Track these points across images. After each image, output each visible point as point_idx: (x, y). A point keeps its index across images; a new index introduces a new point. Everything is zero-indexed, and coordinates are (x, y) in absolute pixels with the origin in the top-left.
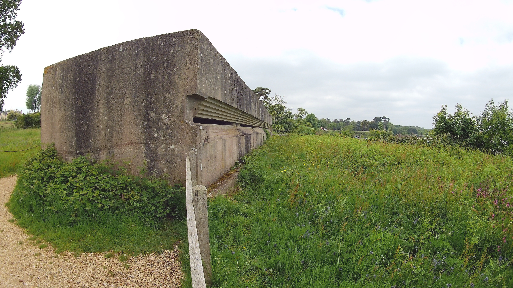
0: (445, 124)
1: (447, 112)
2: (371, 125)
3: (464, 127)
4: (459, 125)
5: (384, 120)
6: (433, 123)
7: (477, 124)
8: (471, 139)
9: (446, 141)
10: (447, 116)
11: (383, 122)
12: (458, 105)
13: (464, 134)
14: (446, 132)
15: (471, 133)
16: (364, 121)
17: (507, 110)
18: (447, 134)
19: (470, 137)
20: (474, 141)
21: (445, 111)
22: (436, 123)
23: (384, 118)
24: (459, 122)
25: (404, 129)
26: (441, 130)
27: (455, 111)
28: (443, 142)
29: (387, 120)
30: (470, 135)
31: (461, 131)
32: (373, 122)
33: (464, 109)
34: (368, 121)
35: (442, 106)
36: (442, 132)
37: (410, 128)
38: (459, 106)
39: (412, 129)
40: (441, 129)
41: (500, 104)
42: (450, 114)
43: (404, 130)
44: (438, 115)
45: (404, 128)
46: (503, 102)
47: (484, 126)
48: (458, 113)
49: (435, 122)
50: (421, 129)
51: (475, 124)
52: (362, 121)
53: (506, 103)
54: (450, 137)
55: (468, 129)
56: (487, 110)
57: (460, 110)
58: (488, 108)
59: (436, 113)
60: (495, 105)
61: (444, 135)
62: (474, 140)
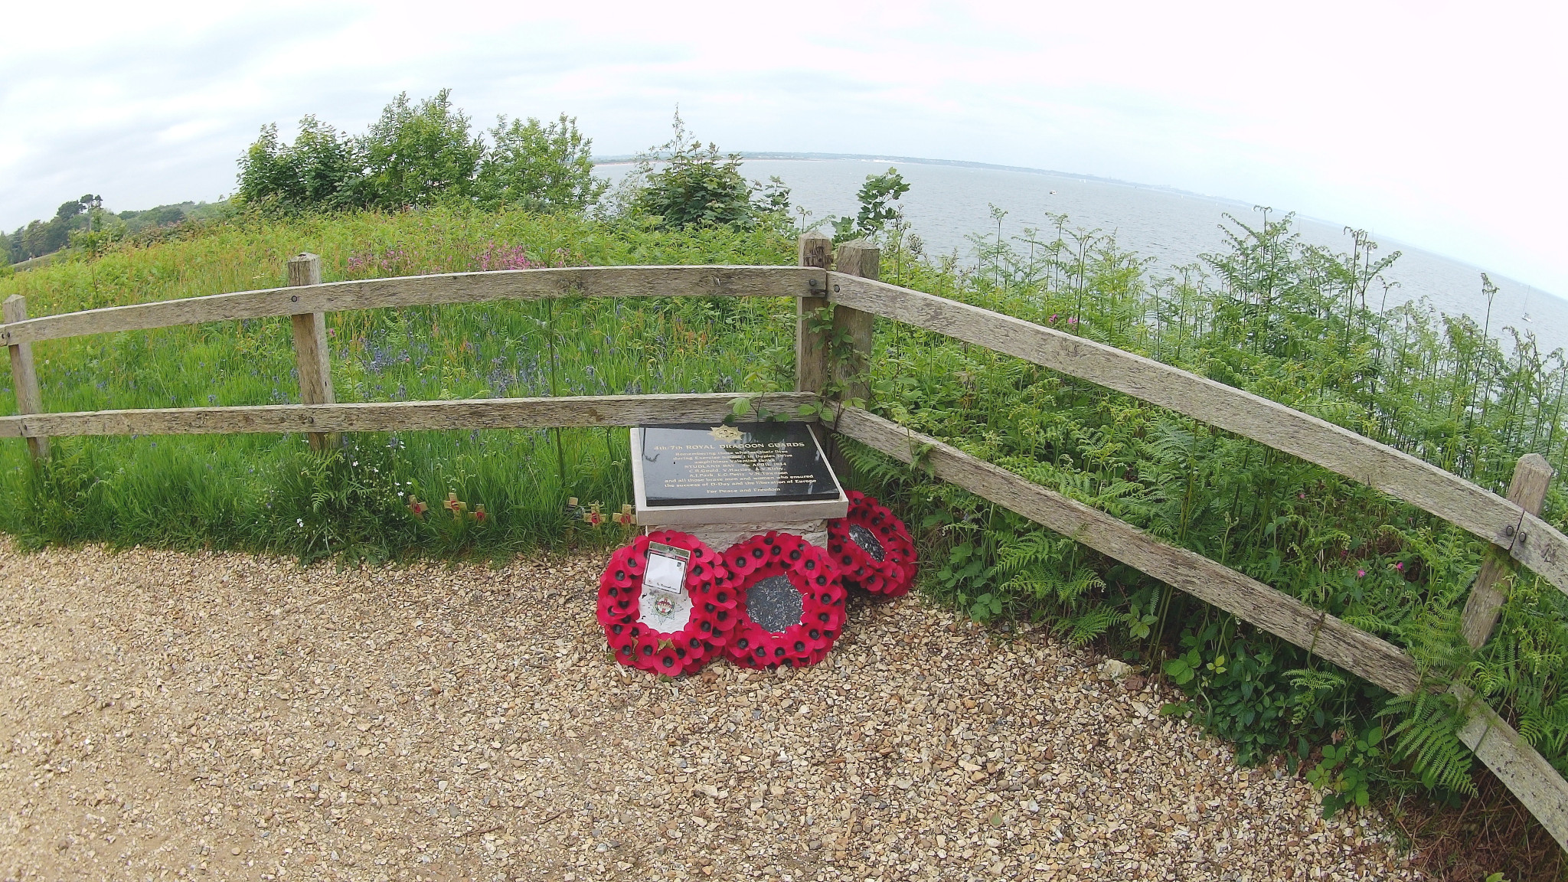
0: (271, 170)
1: (277, 140)
2: (51, 233)
3: (322, 168)
4: (312, 164)
5: (87, 206)
6: (238, 176)
7: (358, 155)
8: (341, 193)
9: (275, 210)
10: (276, 150)
11: (85, 211)
12: (306, 119)
13: (322, 185)
14: (273, 189)
15: (341, 179)
16: (33, 225)
17: (444, 112)
18: (276, 193)
19: (338, 189)
20: (350, 197)
21: (269, 138)
22: (247, 173)
23: (88, 199)
24: (309, 158)
25: (146, 219)
26: (259, 187)
27: (299, 133)
28: (269, 212)
29: (95, 203)
30: (336, 184)
31: (314, 178)
32: (57, 221)
33: (324, 124)
34: (41, 222)
35: (264, 128)
36: (263, 192)
37: (164, 210)
38: (309, 120)
39: (169, 212)
40: (259, 184)
41: (426, 100)
42: (283, 144)
43: (147, 222)
44: (250, 152)
45: (146, 216)
46: (436, 94)
47: (378, 156)
48: (307, 138)
49: (244, 171)
50: (197, 207)
51: (353, 157)
52: (26, 228)
53: (443, 98)
54: (285, 198)
55: (333, 170)
56: (386, 120)
57: (311, 130)
58: (389, 115)
59: (247, 148)
60: (410, 105)
61: (271, 197)
62: (348, 193)
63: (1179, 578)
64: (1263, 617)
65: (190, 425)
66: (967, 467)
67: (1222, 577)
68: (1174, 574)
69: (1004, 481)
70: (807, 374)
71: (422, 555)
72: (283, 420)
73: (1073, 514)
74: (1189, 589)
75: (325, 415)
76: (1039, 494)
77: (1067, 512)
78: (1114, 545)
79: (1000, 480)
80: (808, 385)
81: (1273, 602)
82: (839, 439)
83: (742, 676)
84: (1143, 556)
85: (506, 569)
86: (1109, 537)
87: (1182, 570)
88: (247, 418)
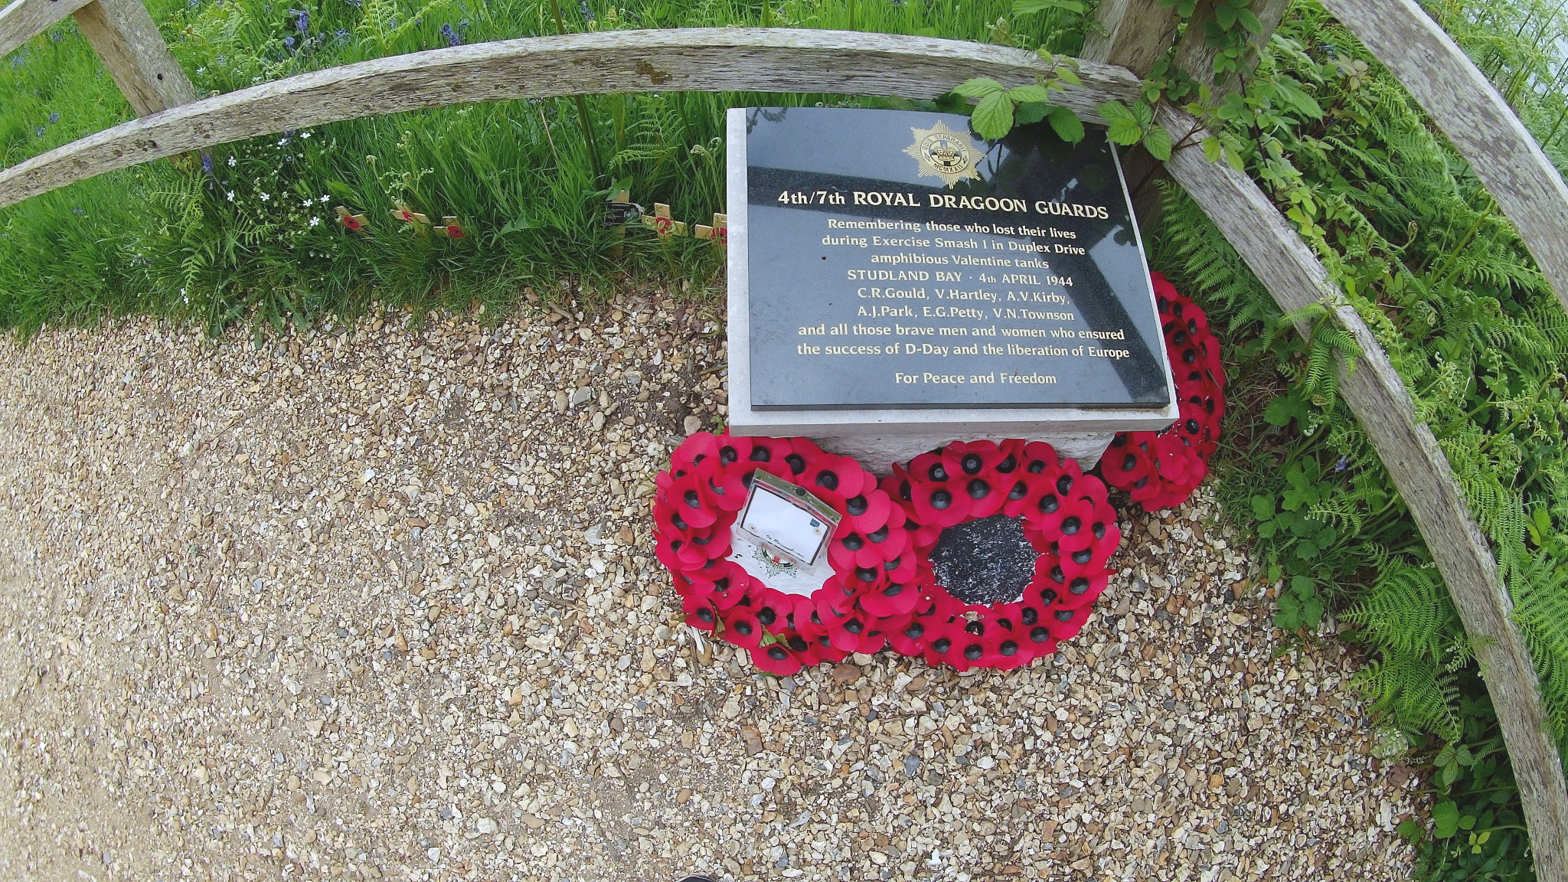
63: (1525, 776)
64: (1545, 867)
65: (27, 189)
66: (1393, 418)
67: (1556, 816)
68: (1525, 769)
69: (1437, 490)
70: (1131, 35)
71: (375, 295)
72: (118, 153)
73: (1491, 617)
74: (1524, 791)
75: (166, 134)
76: (1473, 553)
77: (1487, 607)
78: (1502, 687)
79: (1433, 483)
80: (1126, 56)
81: (1563, 869)
82: (1168, 196)
83: (902, 680)
84: (1517, 727)
85: (506, 327)
86: (1505, 678)
87: (1535, 775)
88: (79, 162)
